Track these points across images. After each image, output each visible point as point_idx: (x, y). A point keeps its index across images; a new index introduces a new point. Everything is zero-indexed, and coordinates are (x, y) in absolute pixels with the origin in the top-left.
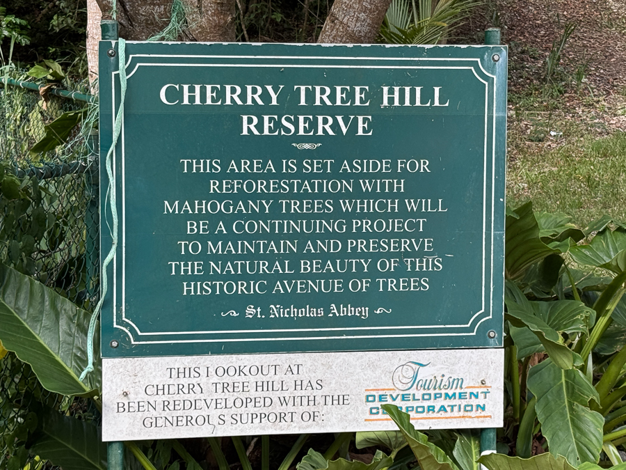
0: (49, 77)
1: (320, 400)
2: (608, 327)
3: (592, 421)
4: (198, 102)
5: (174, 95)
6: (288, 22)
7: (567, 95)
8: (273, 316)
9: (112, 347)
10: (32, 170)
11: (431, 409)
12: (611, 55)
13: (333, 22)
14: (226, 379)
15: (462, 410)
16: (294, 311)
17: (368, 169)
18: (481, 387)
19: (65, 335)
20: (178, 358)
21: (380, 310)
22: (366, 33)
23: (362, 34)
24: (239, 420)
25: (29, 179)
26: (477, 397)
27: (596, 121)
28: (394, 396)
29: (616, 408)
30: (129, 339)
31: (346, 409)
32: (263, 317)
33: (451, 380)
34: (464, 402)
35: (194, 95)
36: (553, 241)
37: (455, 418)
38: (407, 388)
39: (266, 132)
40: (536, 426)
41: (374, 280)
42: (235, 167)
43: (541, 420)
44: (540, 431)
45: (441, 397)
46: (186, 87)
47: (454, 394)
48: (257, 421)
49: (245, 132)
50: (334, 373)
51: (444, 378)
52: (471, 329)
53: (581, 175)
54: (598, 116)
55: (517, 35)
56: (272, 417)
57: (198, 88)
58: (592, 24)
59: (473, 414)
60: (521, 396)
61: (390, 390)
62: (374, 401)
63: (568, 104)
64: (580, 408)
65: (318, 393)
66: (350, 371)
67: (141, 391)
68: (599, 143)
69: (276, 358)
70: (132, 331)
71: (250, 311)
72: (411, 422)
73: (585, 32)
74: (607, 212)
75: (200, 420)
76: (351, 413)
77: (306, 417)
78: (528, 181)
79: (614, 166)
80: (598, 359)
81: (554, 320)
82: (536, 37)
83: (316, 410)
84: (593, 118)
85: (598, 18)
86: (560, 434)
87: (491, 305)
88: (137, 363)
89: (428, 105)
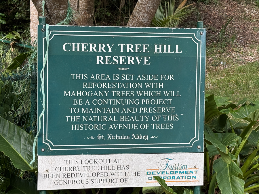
0: (15, 38)
1: (128, 174)
2: (246, 144)
3: (239, 183)
4: (78, 50)
5: (69, 47)
6: (112, 16)
7: (228, 47)
8: (109, 139)
9: (42, 151)
10: (9, 77)
11: (174, 178)
12: (246, 31)
13: (133, 17)
14: (89, 165)
15: (186, 178)
16: (117, 137)
17: (148, 78)
18: (194, 169)
19: (23, 146)
20: (69, 156)
21: (153, 137)
22: (147, 22)
23: (146, 22)
24: (94, 182)
25: (8, 82)
26: (192, 173)
27: (240, 58)
28: (159, 172)
29: (249, 178)
30: (49, 148)
31: (138, 177)
32: (105, 139)
33: (182, 166)
34: (187, 175)
35: (77, 47)
36: (223, 108)
37: (183, 181)
38: (164, 169)
39: (107, 63)
40: (216, 184)
41: (150, 124)
42: (94, 77)
43: (218, 182)
44: (218, 187)
45: (178, 173)
46: (74, 44)
47: (183, 172)
48: (102, 182)
49: (98, 63)
50: (134, 163)
51: (179, 165)
52: (190, 145)
53: (234, 80)
54: (240, 56)
55: (207, 22)
56: (108, 181)
57: (78, 44)
58: (238, 18)
59: (191, 180)
60: (210, 172)
61: (157, 170)
62: (150, 174)
63: (228, 51)
64: (234, 177)
65: (127, 171)
66: (140, 162)
67: (54, 170)
68: (241, 67)
69: (110, 156)
70: (50, 144)
71: (99, 137)
72: (166, 183)
73: (235, 21)
74: (244, 96)
75: (78, 182)
76: (141, 179)
77: (122, 181)
78: (212, 83)
79: (247, 77)
80: (242, 157)
81: (224, 141)
82: (215, 23)
83: (126, 178)
84: (238, 57)
85: (240, 16)
86: (226, 188)
87: (199, 135)
88: (52, 158)
89: (173, 52)
